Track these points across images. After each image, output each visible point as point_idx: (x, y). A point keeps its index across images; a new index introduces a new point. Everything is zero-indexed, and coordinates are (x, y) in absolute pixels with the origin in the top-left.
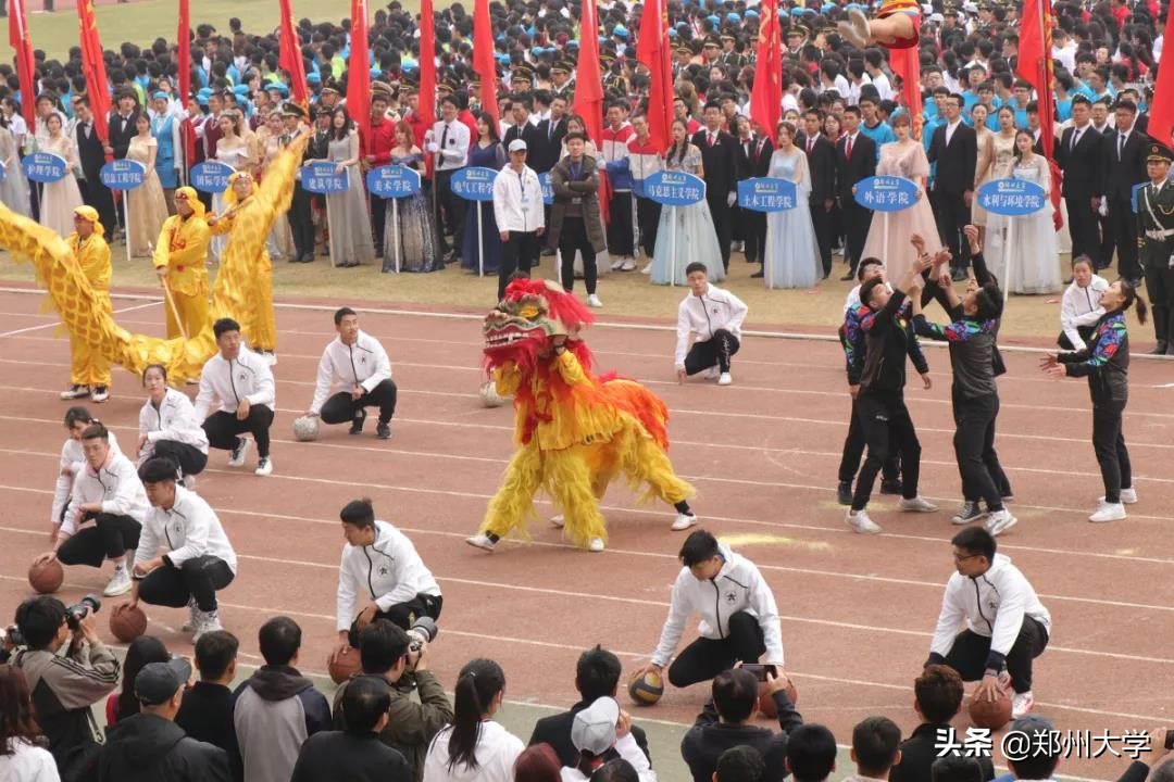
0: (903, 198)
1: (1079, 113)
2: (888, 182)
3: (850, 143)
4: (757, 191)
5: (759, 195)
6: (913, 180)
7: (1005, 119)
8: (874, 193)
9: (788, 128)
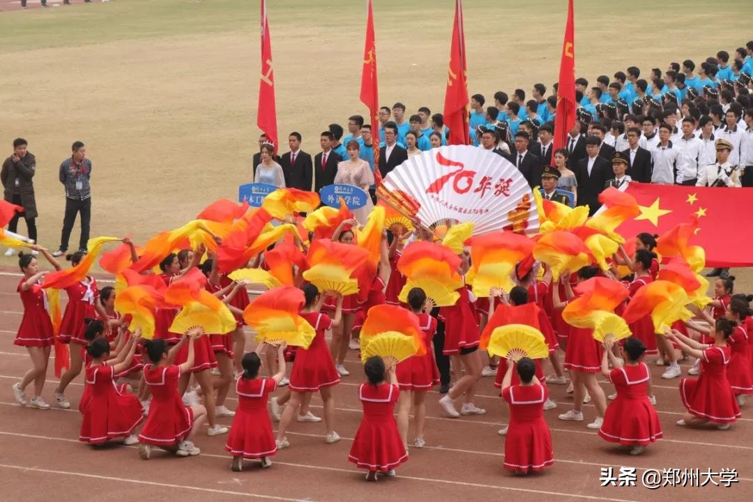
0: (356, 201)
1: (486, 140)
2: (345, 189)
3: (325, 158)
4: (254, 192)
5: (254, 195)
6: (363, 188)
7: (410, 140)
8: (335, 196)
9: (267, 148)
